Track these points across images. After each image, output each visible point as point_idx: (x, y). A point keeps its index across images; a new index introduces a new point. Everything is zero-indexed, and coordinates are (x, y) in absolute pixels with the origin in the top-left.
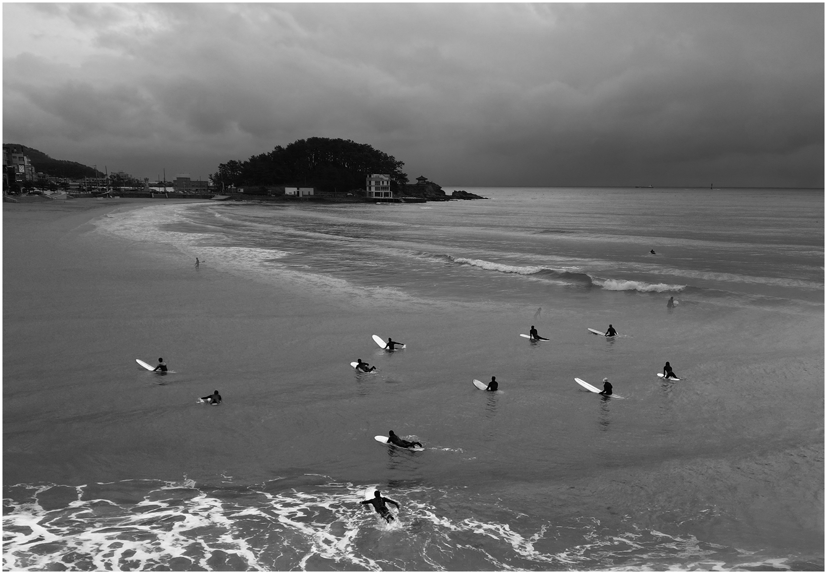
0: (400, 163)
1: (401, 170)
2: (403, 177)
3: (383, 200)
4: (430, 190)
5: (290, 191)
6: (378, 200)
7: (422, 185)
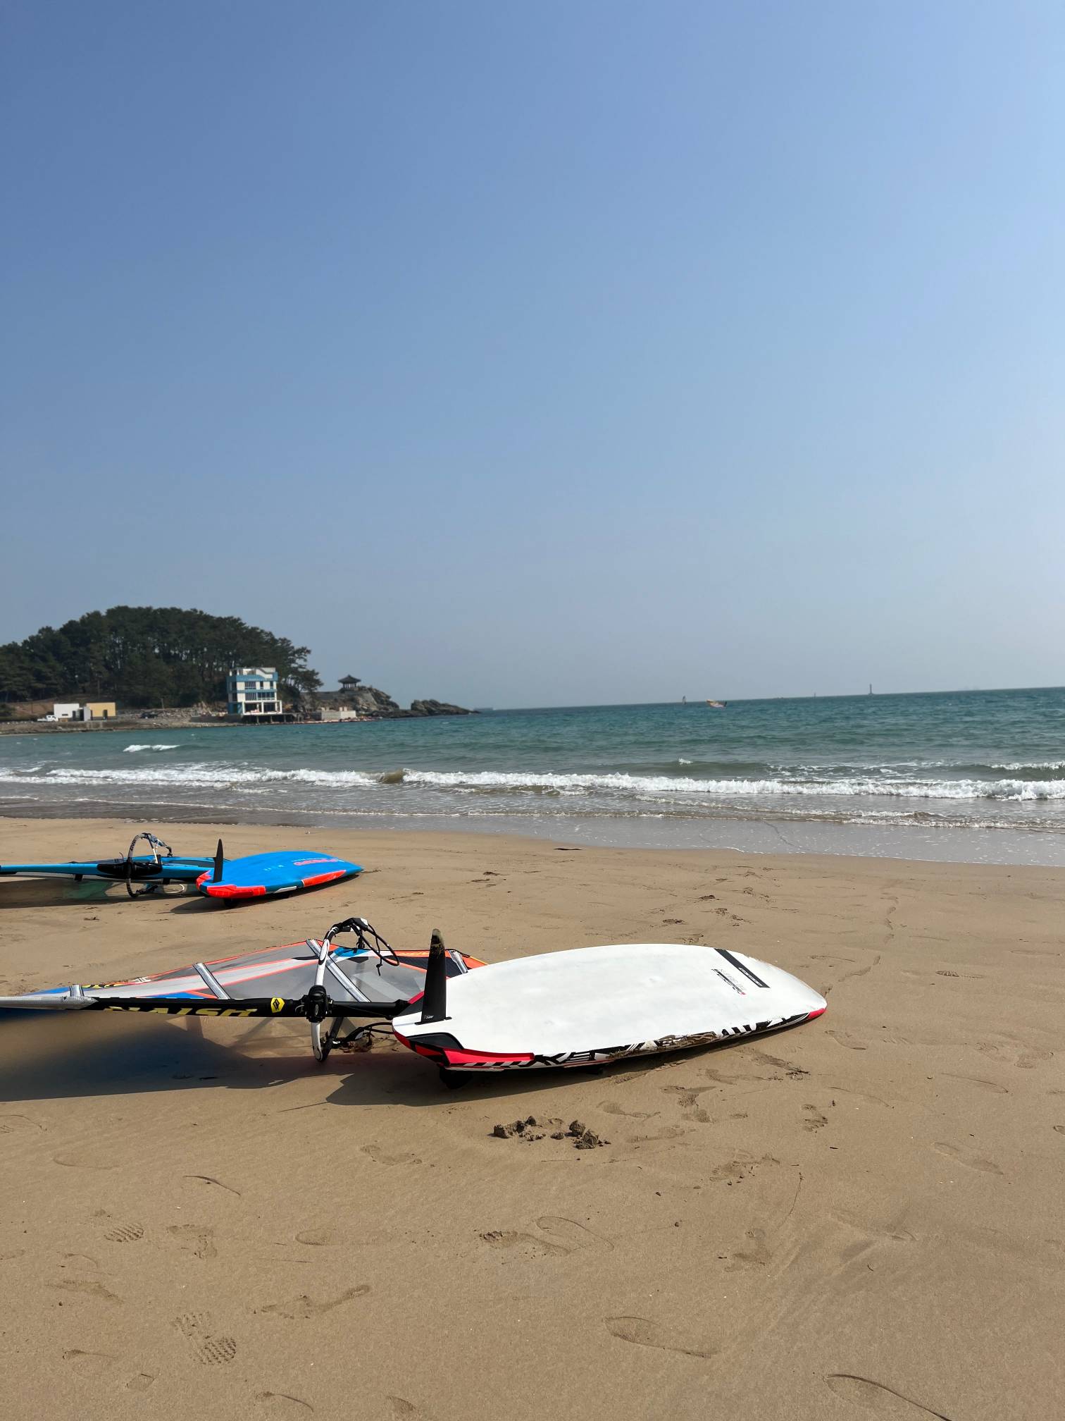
0: (303, 651)
1: (304, 663)
2: (309, 679)
3: (264, 719)
4: (367, 701)
5: (63, 710)
6: (252, 719)
7: (350, 693)
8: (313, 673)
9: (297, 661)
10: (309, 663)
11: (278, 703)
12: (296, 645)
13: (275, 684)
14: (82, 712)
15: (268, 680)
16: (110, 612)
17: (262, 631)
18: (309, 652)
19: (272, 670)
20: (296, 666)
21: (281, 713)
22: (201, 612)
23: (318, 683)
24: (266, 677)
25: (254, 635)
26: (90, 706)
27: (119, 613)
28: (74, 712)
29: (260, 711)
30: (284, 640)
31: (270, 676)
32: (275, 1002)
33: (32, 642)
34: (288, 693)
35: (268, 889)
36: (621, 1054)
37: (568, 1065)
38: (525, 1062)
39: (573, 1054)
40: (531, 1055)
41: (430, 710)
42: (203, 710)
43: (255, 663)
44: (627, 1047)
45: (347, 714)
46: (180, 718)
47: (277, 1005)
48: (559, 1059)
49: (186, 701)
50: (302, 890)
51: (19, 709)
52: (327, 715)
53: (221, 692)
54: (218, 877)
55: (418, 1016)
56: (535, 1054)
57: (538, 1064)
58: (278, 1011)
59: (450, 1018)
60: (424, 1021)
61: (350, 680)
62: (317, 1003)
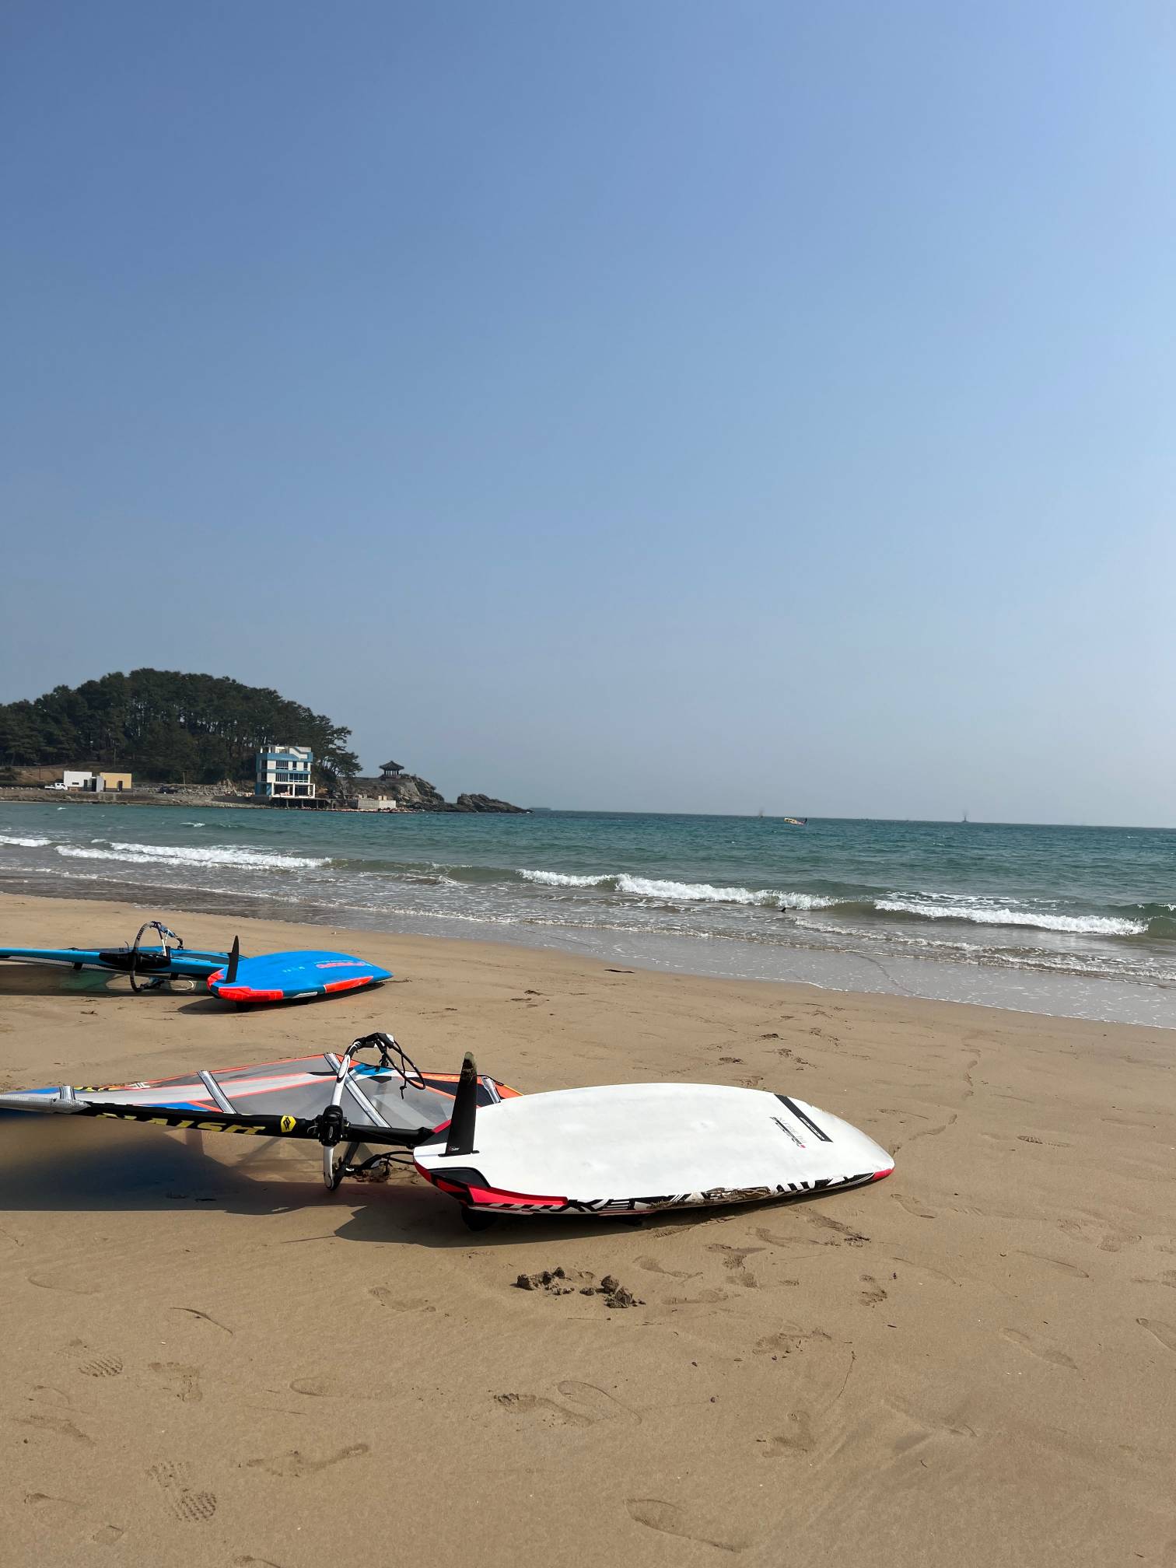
0: (343, 732)
1: (344, 745)
2: (348, 762)
3: (294, 803)
4: (409, 790)
5: (74, 778)
6: (282, 803)
7: (391, 779)
8: (352, 756)
9: (336, 741)
10: (349, 745)
11: (312, 786)
12: (336, 724)
13: (309, 764)
14: (94, 782)
15: (302, 761)
16: (134, 674)
17: (300, 706)
18: (349, 732)
19: (308, 750)
20: (334, 747)
21: (313, 797)
22: (234, 681)
23: (357, 767)
24: (300, 757)
25: (290, 710)
26: (104, 776)
27: (144, 676)
28: (86, 781)
29: (291, 794)
30: (323, 718)
31: (305, 757)
32: (286, 1120)
33: (45, 701)
34: (322, 776)
35: (286, 993)
36: (664, 1205)
37: (604, 1213)
38: (557, 1206)
39: (610, 1201)
40: (564, 1199)
41: (479, 805)
42: (228, 788)
43: (289, 741)
44: (671, 1197)
45: (386, 803)
46: (203, 796)
47: (288, 1124)
48: (595, 1206)
49: (210, 777)
50: (323, 996)
51: (26, 773)
52: (364, 803)
53: (249, 770)
54: (231, 977)
55: (442, 1147)
56: (569, 1198)
57: (571, 1210)
58: (288, 1130)
59: (477, 1152)
60: (448, 1153)
61: (393, 767)
62: (332, 1125)
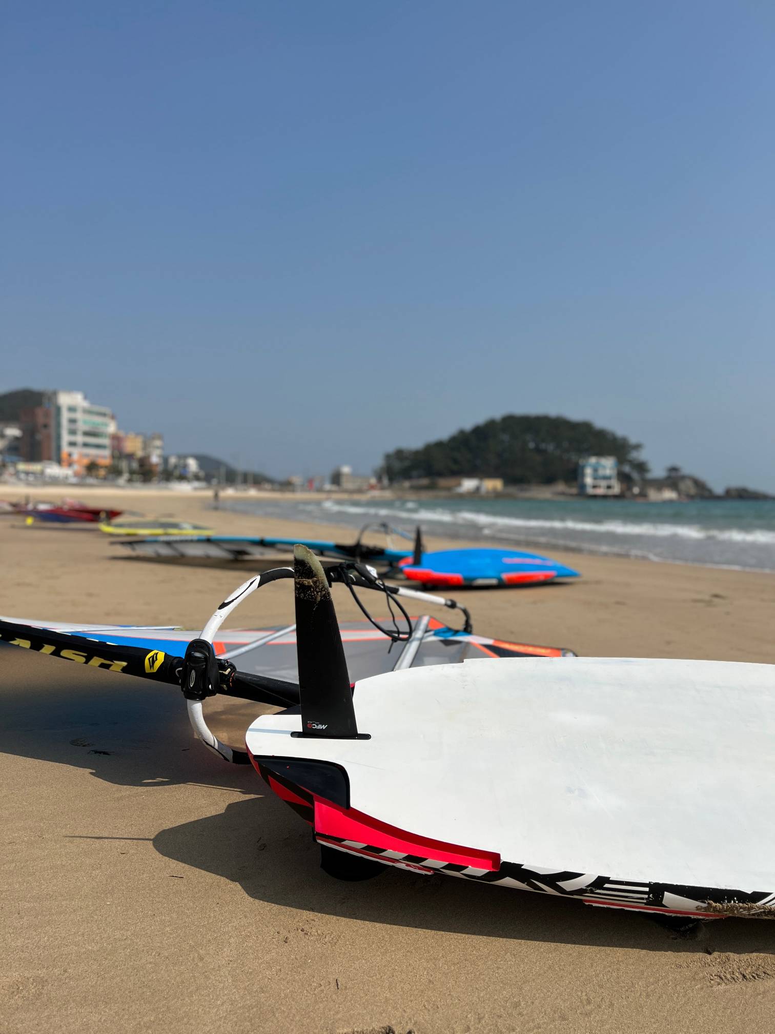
0: (638, 447)
1: (639, 456)
2: (641, 467)
3: (605, 497)
4: (687, 486)
5: (469, 484)
6: (595, 497)
7: (673, 479)
8: (644, 463)
9: (633, 454)
11: (616, 485)
12: (633, 441)
13: (614, 470)
14: (480, 486)
16: (503, 419)
17: (608, 432)
18: (643, 446)
19: (613, 459)
20: (632, 457)
21: (618, 492)
22: (565, 418)
23: (648, 471)
24: (608, 465)
25: (601, 434)
26: (486, 482)
27: (509, 419)
28: (475, 486)
29: (603, 490)
30: (623, 438)
31: (611, 464)
33: (453, 439)
34: (624, 478)
36: (741, 909)
37: (596, 901)
38: (476, 871)
39: (601, 881)
40: (494, 857)
41: (742, 495)
42: (561, 487)
43: (600, 453)
44: (758, 896)
46: (545, 493)
48: (568, 885)
49: (549, 480)
50: (502, 586)
53: (573, 475)
54: (417, 561)
55: (295, 722)
56: (504, 858)
57: (509, 882)
59: (366, 737)
60: (307, 733)
61: (674, 469)
62: (193, 668)
